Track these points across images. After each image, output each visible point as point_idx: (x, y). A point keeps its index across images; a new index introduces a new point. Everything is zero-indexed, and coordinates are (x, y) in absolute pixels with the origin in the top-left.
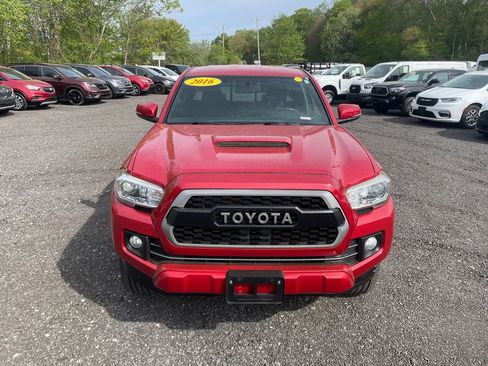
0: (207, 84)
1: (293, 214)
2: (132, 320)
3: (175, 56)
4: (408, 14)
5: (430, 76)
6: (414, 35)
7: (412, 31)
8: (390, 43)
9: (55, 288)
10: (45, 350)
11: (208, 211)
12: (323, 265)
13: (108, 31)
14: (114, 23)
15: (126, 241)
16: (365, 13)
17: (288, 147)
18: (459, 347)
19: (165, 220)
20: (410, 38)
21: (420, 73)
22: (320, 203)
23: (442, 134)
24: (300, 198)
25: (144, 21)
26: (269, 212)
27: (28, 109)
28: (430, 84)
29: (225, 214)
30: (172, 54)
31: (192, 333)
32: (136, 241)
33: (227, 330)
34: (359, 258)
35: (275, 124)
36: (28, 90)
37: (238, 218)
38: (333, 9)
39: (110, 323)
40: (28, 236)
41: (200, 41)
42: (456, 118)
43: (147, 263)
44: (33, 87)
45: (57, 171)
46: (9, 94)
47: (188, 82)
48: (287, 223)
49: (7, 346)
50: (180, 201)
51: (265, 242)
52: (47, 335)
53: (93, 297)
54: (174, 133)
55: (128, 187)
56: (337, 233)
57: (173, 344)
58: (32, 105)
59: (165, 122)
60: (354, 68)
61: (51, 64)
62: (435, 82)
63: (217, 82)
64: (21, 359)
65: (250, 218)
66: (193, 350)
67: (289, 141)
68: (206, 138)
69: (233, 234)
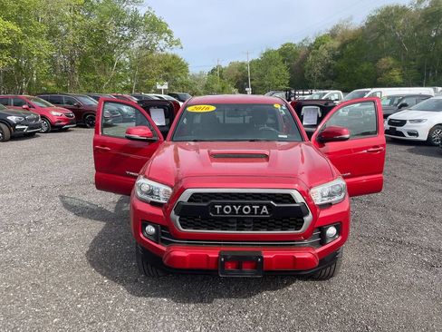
0: (204, 111)
1: (269, 207)
2: (145, 296)
3: (176, 85)
4: (383, 46)
5: (400, 101)
6: (388, 64)
7: (387, 61)
8: (367, 71)
9: (83, 272)
10: (77, 316)
11: (205, 204)
12: (293, 248)
13: (119, 65)
14: (124, 58)
15: (143, 230)
16: (343, 46)
17: (267, 157)
18: (407, 318)
19: (173, 211)
20: (385, 66)
21: (392, 98)
22: (289, 198)
23: (411, 151)
24: (275, 194)
25: (150, 56)
26: (251, 205)
27: (52, 132)
28: (400, 107)
29: (218, 207)
30: (174, 84)
31: (192, 306)
32: (150, 229)
33: (220, 304)
34: (322, 243)
35: (257, 140)
36: (52, 116)
37: (227, 209)
38: (315, 43)
39: (127, 297)
40: (59, 234)
41: (198, 73)
42: (423, 137)
43: (159, 246)
44: (56, 113)
45: (79, 183)
46: (37, 119)
47: (189, 109)
48: (264, 214)
49: (49, 313)
50: (185, 197)
51: (249, 228)
52: (79, 306)
53: (114, 279)
54: (179, 149)
55: (145, 188)
56: (303, 222)
57: (177, 313)
58: (55, 128)
59: (172, 140)
60: (333, 94)
61: (72, 94)
62: (405, 105)
63: (212, 108)
64: (59, 323)
65: (237, 210)
66: (193, 317)
67: (267, 153)
68: (204, 152)
69: (224, 222)
